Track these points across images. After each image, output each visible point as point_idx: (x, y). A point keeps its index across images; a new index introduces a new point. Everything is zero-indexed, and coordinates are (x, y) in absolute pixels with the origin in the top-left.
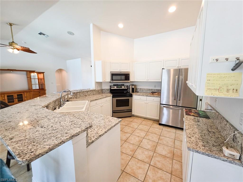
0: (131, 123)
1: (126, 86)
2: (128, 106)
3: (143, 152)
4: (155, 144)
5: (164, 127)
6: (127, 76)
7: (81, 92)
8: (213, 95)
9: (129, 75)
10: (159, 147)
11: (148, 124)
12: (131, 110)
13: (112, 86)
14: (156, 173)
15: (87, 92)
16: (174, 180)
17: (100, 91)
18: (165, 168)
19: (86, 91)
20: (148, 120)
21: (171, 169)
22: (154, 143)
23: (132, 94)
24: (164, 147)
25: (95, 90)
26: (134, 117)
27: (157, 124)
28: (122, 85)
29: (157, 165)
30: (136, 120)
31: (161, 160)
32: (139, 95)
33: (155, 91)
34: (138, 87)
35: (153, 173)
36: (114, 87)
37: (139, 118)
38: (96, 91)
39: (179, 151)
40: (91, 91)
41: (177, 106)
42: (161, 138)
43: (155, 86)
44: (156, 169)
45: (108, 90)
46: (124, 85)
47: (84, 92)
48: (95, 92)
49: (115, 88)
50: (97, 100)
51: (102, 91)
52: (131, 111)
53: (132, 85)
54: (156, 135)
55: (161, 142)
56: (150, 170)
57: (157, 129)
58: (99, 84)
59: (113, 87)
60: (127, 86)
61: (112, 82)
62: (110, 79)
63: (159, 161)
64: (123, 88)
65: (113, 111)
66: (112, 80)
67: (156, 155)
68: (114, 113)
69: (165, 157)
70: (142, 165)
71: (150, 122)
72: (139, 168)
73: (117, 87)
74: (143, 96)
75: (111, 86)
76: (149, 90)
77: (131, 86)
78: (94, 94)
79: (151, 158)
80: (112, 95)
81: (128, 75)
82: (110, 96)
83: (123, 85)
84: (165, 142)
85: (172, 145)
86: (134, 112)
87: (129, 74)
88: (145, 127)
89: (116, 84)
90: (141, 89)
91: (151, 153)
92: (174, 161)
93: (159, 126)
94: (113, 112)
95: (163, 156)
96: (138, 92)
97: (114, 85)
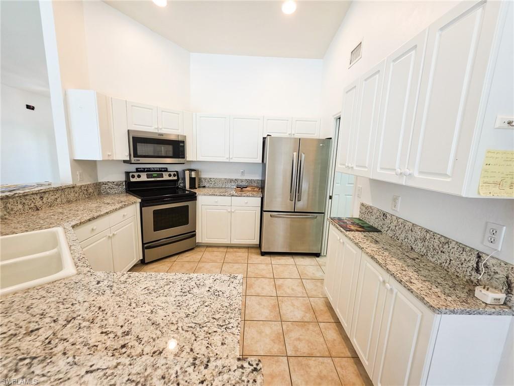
0: (201, 265)
1: (173, 173)
2: (186, 223)
3: (260, 333)
4: (273, 301)
5: (272, 259)
6: (177, 148)
7: (13, 197)
8: (491, 195)
9: (183, 145)
10: (283, 304)
11: (239, 258)
12: (194, 233)
13: (134, 174)
14: (307, 372)
15: (42, 194)
16: (342, 367)
17: (91, 190)
18: (316, 349)
19: (36, 194)
20: (235, 250)
21: (325, 346)
22: (272, 299)
23: (196, 193)
24: (293, 301)
25: (73, 187)
26: (203, 249)
27: (257, 254)
28: (161, 170)
29: (299, 350)
30: (208, 254)
31: (301, 335)
32: (214, 195)
33: (244, 184)
34: (203, 176)
35: (302, 375)
36: (139, 176)
37: (215, 249)
38: (76, 189)
39: (318, 301)
40: (57, 190)
41: (294, 212)
42: (279, 282)
43: (243, 173)
44: (304, 360)
45: (118, 184)
46: (169, 170)
47: (28, 197)
48: (72, 194)
49: (144, 177)
50: (94, 218)
51: (97, 191)
52: (193, 235)
53: (191, 170)
54: (266, 281)
55: (283, 294)
56: (294, 369)
57: (262, 266)
58: (89, 166)
59: (136, 174)
60: (175, 173)
61: (133, 160)
62: (127, 153)
63: (299, 339)
64: (166, 177)
65: (143, 244)
66: (136, 155)
67: (288, 326)
68: (147, 248)
69: (302, 323)
70: (274, 366)
71: (243, 254)
72: (272, 378)
73: (148, 176)
74: (224, 196)
75: (131, 174)
76: (231, 182)
77: (187, 173)
78: (69, 202)
79: (282, 337)
80: (140, 200)
81: (181, 144)
82: (135, 202)
83: (166, 170)
84: (289, 291)
85: (303, 292)
86: (202, 237)
87: (183, 142)
88: (237, 269)
89: (144, 169)
90: (211, 178)
91: (277, 327)
92: (321, 325)
93: (263, 257)
94: (145, 246)
95: (300, 323)
96: (204, 187)
97: (138, 170)
